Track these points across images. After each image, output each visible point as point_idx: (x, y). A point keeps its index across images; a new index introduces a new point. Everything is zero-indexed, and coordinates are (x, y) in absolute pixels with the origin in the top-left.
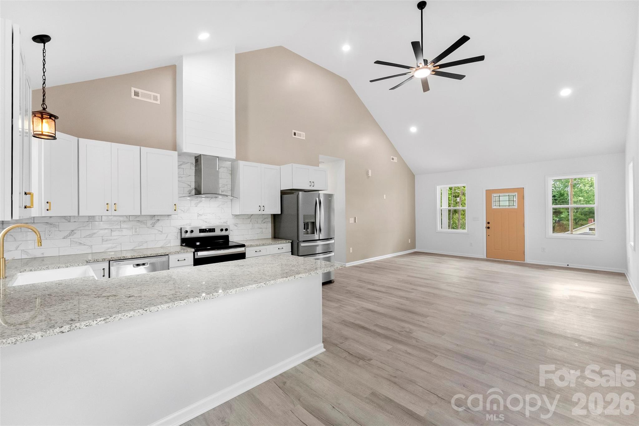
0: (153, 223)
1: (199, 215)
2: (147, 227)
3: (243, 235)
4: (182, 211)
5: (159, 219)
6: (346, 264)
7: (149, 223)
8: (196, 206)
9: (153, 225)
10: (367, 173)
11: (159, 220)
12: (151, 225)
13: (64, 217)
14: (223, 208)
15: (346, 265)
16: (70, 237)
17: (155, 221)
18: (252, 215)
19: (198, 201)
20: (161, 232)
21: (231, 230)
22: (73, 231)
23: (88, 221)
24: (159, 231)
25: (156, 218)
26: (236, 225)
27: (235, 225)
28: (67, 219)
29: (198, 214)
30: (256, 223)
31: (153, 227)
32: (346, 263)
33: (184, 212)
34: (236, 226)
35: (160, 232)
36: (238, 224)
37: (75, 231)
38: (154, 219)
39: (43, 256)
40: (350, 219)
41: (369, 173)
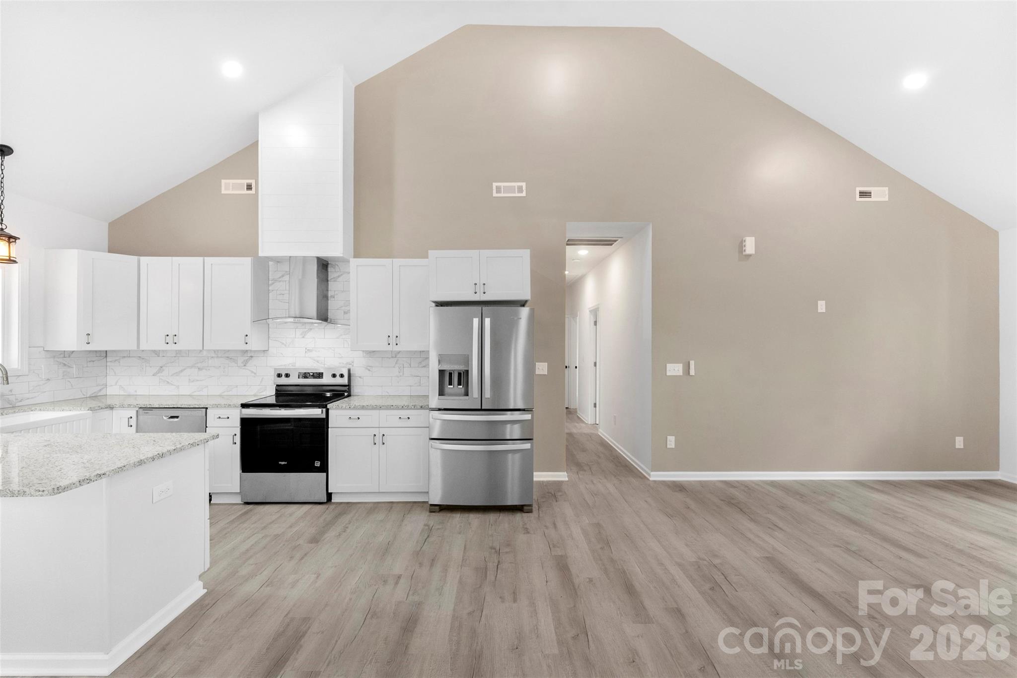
0: (244, 360)
1: (308, 351)
2: (237, 366)
3: (382, 386)
4: (283, 344)
5: (253, 355)
6: (652, 473)
7: (240, 360)
8: (303, 337)
9: (245, 364)
10: (741, 246)
11: (252, 357)
12: (242, 363)
13: (154, 351)
14: (346, 341)
15: (649, 475)
16: (159, 375)
17: (247, 358)
18: (399, 353)
19: (306, 330)
20: (255, 374)
21: (360, 377)
22: (161, 367)
23: (175, 355)
24: (252, 372)
25: (249, 355)
26: (369, 368)
27: (367, 369)
28: (156, 353)
29: (306, 349)
30: (408, 367)
31: (245, 366)
32: (652, 471)
33: (286, 345)
34: (369, 370)
35: (253, 375)
36: (372, 367)
37: (164, 368)
38: (246, 355)
39: (135, 394)
40: (667, 365)
41: (745, 246)
